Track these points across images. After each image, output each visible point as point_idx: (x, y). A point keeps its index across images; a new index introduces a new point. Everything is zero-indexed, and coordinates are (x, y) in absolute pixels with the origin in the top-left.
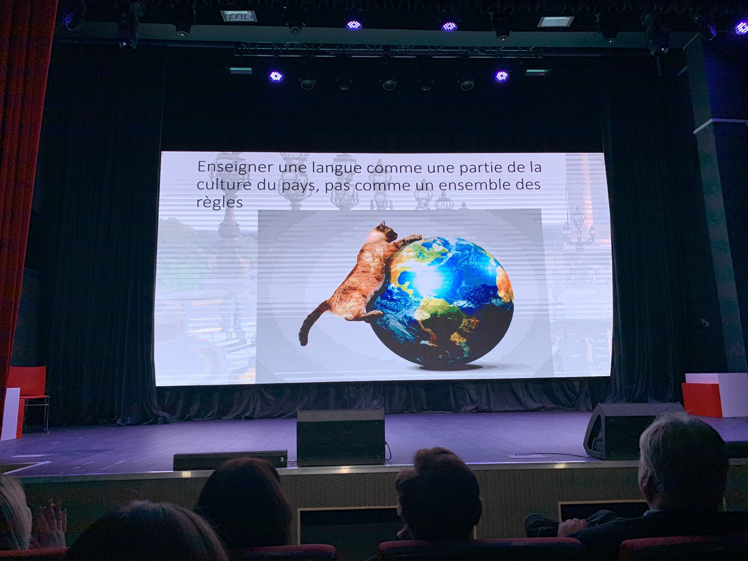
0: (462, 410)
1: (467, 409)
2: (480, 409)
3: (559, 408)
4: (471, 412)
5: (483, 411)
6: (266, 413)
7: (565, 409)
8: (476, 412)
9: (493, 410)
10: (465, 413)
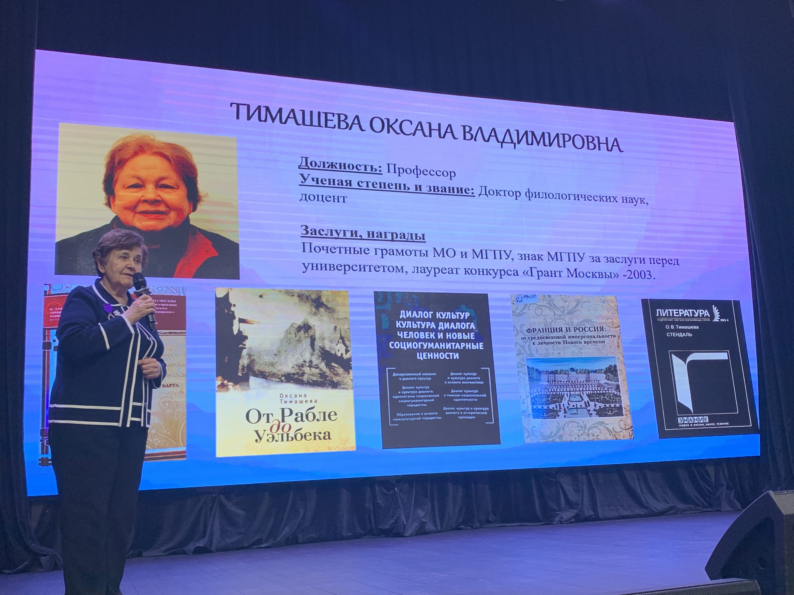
0: (557, 519)
1: (565, 517)
2: (582, 516)
3: (691, 509)
4: (569, 522)
5: (587, 519)
6: (231, 541)
7: (699, 510)
8: (577, 521)
9: (601, 516)
10: (561, 523)
